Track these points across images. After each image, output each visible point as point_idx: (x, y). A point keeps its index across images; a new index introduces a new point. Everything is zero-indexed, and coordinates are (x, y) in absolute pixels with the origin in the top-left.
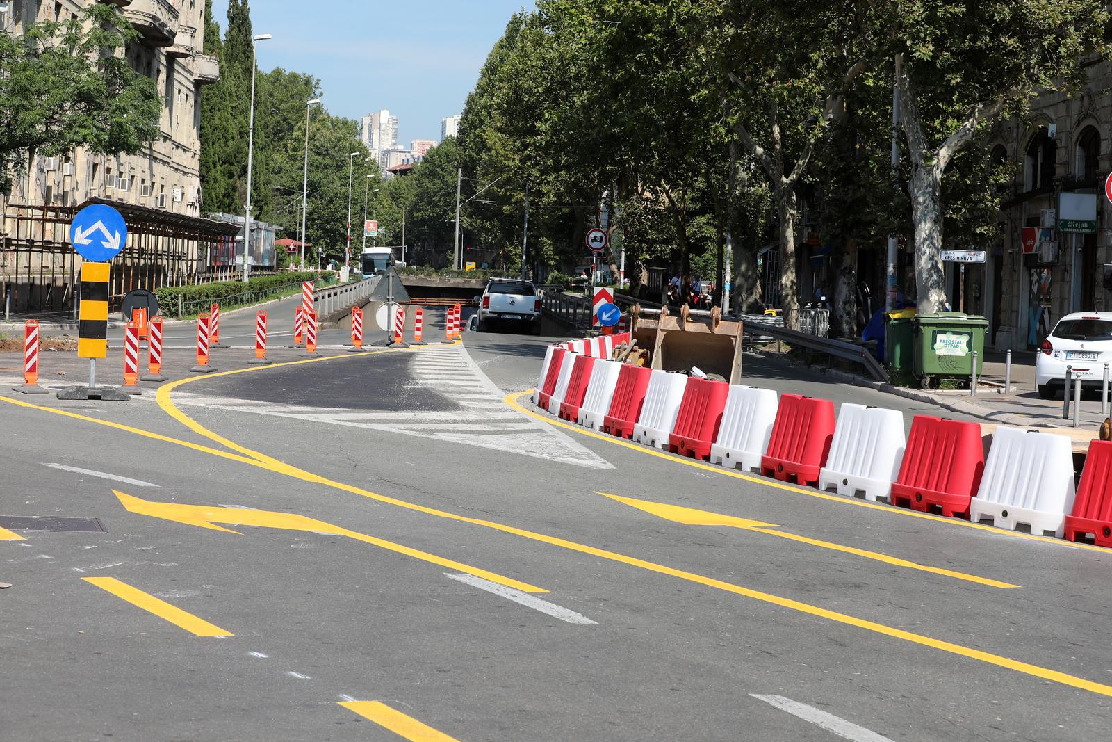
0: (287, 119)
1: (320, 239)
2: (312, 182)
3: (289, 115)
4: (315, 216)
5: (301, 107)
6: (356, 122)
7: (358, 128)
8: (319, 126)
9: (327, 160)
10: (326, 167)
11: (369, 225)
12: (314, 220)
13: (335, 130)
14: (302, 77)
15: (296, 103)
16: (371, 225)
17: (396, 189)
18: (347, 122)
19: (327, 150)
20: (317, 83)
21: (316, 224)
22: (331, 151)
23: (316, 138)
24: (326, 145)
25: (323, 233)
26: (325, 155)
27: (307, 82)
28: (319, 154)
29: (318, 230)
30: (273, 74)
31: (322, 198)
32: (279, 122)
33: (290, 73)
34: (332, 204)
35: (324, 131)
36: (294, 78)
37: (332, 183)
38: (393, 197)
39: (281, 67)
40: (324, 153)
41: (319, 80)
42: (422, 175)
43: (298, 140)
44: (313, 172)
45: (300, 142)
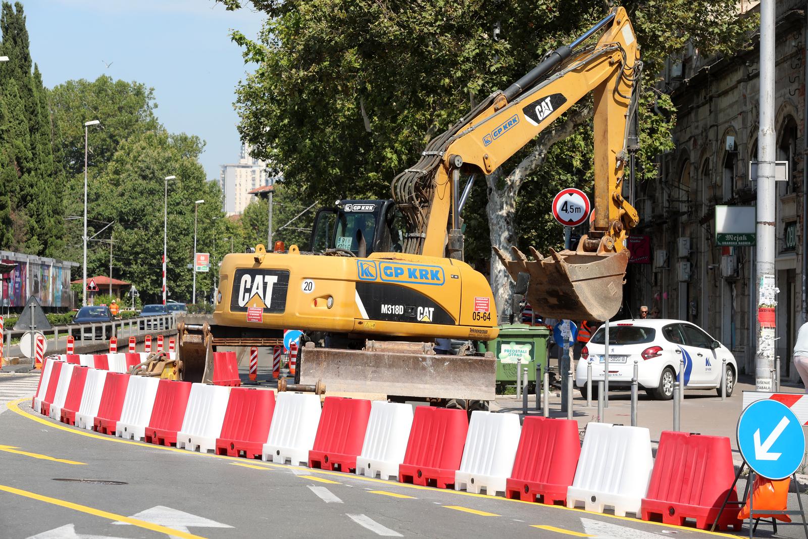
0: (114, 136)
1: (145, 276)
2: (134, 210)
3: (117, 132)
4: (138, 249)
5: (130, 121)
6: (197, 138)
7: (200, 145)
8: (144, 144)
9: (153, 185)
10: (152, 192)
11: (199, 259)
12: (137, 253)
13: (164, 149)
14: (132, 86)
15: (125, 117)
16: (202, 258)
17: (257, 216)
18: (186, 139)
19: (153, 173)
20: (151, 93)
21: (140, 258)
22: (159, 174)
23: (140, 158)
24: (152, 166)
25: (148, 269)
26: (151, 179)
27: (139, 92)
28: (144, 177)
29: (142, 266)
30: (97, 84)
31: (146, 228)
32: (104, 140)
33: (119, 81)
34: (158, 234)
35: (150, 152)
36: (122, 87)
37: (159, 210)
38: (253, 225)
39: (107, 75)
40: (150, 176)
41: (152, 90)
42: (285, 198)
43: (121, 161)
44: (136, 198)
45: (122, 163)
